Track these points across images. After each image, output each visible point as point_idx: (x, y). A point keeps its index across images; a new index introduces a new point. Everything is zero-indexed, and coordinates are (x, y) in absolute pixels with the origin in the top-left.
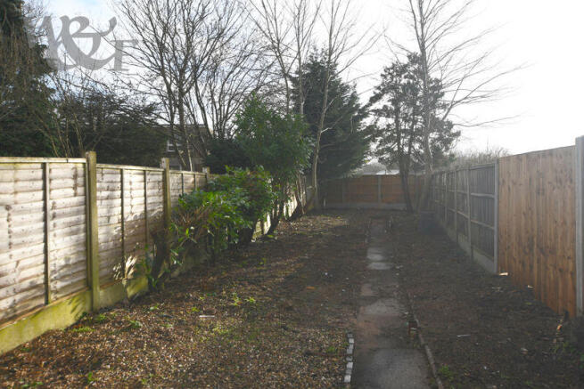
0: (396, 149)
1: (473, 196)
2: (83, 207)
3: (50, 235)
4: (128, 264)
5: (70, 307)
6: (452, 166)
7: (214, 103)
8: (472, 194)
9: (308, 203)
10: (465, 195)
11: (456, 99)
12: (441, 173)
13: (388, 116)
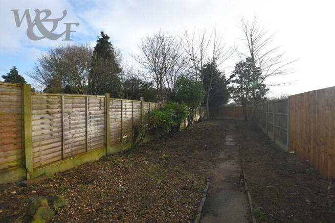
0: (241, 96)
1: (276, 115)
2: (103, 115)
3: (88, 125)
4: (124, 137)
5: (97, 153)
6: (265, 103)
7: (172, 80)
8: (276, 113)
9: (205, 116)
10: (271, 114)
11: (268, 74)
12: (261, 105)
13: (237, 83)
